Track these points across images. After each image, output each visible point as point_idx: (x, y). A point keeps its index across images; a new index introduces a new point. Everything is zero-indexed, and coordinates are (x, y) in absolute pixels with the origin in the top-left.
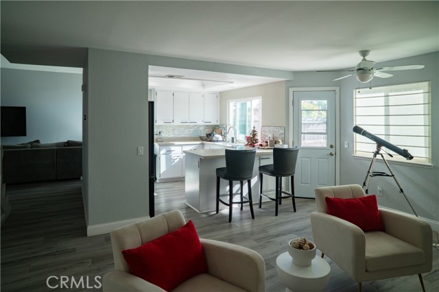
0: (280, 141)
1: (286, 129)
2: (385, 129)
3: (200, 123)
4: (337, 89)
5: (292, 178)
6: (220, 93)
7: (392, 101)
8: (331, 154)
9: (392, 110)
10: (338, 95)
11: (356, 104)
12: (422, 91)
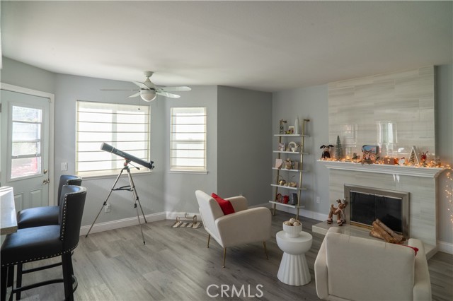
4: (52, 96)
7: (119, 118)
8: (45, 182)
9: (119, 128)
11: (78, 119)
12: (143, 113)
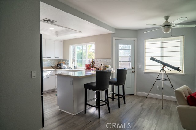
0: (110, 66)
1: (112, 60)
2: (161, 58)
3: (53, 58)
4: (136, 39)
5: (124, 86)
6: (63, 41)
7: (165, 45)
8: (133, 72)
9: (165, 50)
10: (136, 42)
11: (145, 47)
12: (180, 40)
